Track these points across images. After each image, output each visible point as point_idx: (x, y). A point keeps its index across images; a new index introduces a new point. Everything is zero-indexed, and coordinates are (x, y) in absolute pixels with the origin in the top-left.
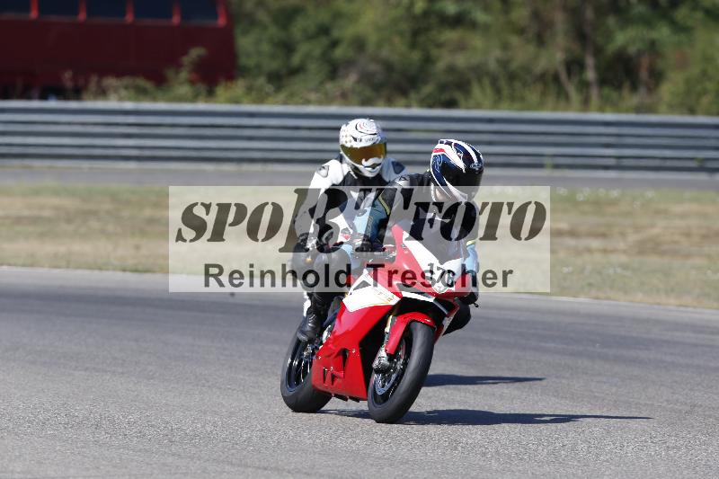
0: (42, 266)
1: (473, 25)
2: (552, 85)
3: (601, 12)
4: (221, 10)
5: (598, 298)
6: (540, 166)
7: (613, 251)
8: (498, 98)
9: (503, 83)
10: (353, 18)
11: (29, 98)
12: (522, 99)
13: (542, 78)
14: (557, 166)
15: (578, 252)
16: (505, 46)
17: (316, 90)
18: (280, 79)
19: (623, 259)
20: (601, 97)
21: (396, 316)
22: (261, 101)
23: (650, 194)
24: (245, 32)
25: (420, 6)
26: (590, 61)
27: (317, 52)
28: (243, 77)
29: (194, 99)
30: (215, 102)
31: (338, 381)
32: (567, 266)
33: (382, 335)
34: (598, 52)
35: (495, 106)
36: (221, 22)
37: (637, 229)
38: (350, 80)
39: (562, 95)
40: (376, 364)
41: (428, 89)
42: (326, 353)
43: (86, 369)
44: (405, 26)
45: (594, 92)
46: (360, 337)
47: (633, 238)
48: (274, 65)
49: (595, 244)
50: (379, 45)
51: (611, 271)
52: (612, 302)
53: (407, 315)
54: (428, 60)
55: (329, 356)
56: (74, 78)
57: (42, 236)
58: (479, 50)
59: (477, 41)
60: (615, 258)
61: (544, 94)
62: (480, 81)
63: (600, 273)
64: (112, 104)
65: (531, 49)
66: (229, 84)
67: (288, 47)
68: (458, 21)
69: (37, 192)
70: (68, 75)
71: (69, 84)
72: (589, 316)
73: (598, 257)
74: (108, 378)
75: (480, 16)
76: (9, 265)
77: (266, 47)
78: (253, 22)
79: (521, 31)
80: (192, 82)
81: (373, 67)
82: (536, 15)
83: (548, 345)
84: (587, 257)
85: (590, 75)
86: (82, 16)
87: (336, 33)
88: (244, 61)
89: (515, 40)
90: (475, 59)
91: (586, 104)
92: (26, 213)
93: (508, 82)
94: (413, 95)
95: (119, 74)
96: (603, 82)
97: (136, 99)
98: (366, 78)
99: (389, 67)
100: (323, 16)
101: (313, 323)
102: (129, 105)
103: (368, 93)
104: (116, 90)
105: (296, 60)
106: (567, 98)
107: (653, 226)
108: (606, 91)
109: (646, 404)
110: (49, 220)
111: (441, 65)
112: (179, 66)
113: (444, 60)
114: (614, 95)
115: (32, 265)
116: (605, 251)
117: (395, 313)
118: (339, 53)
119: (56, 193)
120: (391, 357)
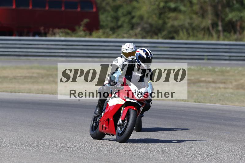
0: (33, 93)
1: (180, 11)
2: (207, 31)
3: (224, 7)
4: (94, 6)
5: (222, 104)
6: (203, 59)
7: (228, 88)
8: (189, 36)
9: (190, 31)
10: (139, 9)
11: (29, 36)
12: (197, 36)
13: (203, 29)
14: (209, 59)
15: (216, 88)
16: (191, 18)
17: (126, 33)
18: (114, 30)
19: (231, 91)
20: (224, 35)
21: (125, 107)
22: (108, 37)
23: (240, 69)
24: (102, 14)
25: (162, 4)
26: (220, 24)
27: (127, 20)
28: (102, 29)
29: (85, 36)
30: (92, 37)
31: (107, 129)
32: (212, 93)
33: (120, 113)
34: (223, 20)
35: (187, 39)
36: (94, 10)
37: (236, 80)
38: (138, 30)
39: (211, 35)
40: (118, 124)
41: (164, 33)
42: (103, 120)
43: (48, 128)
44: (157, 12)
45: (221, 34)
46: (113, 114)
47: (235, 83)
48: (113, 25)
49: (222, 86)
50: (148, 18)
51: (227, 95)
52: (227, 106)
53: (128, 107)
54: (165, 23)
55: (104, 121)
56: (44, 29)
57: (33, 83)
58: (182, 20)
59: (181, 16)
60: (228, 91)
61: (204, 35)
62: (182, 30)
63: (223, 96)
64: (57, 38)
65: (200, 19)
66: (97, 31)
67: (117, 19)
68: (175, 10)
69: (32, 68)
70: (42, 28)
71: (43, 31)
72: (219, 110)
73: (223, 90)
74: (55, 131)
75: (182, 8)
76: (22, 93)
77: (109, 19)
78: (105, 10)
79: (196, 13)
80: (84, 31)
81: (146, 26)
82: (202, 8)
83: (205, 120)
84: (219, 90)
85: (220, 28)
86: (47, 8)
87: (133, 14)
88: (101, 23)
89: (194, 16)
90: (181, 23)
91: (218, 38)
92: (28, 75)
93: (192, 30)
94: (159, 35)
95: (60, 28)
96: (224, 31)
97: (65, 36)
98: (143, 29)
99: (151, 25)
100: (129, 8)
101: (99, 110)
102: (63, 38)
103: (144, 34)
104: (58, 33)
105: (120, 23)
106: (212, 36)
107: (241, 80)
108: (225, 33)
109: (239, 140)
110: (35, 77)
111: (169, 25)
112: (80, 25)
113: (170, 23)
114: (228, 35)
115: (30, 93)
116: (225, 88)
117: (124, 106)
118: (134, 21)
119: (38, 68)
120: (123, 121)
